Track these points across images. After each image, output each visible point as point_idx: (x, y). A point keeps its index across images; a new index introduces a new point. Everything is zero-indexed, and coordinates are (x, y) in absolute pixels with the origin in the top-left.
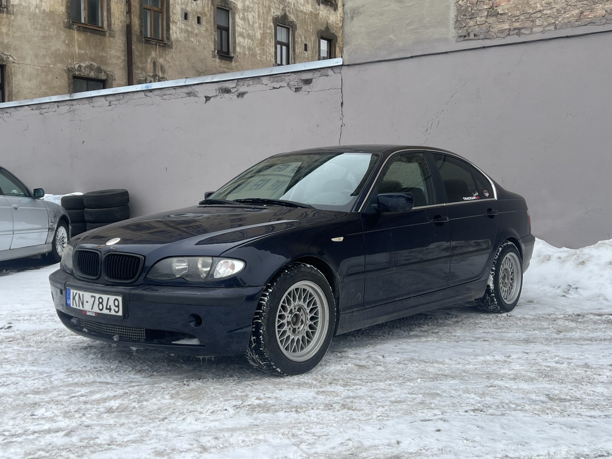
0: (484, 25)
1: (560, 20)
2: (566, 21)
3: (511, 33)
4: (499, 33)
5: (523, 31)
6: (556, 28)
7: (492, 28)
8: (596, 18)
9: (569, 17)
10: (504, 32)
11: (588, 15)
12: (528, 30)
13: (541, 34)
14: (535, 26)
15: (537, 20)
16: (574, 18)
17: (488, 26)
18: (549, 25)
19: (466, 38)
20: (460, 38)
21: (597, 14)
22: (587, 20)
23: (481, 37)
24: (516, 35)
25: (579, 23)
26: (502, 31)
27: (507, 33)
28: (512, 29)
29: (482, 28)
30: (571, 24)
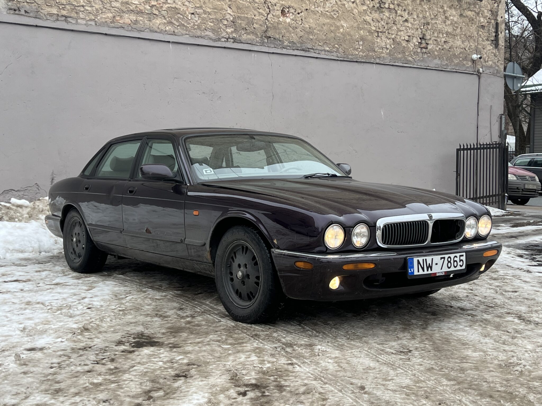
0: (33, 5)
1: (99, 18)
2: (104, 20)
3: (60, 19)
4: (48, 16)
5: (69, 20)
6: (96, 24)
7: (42, 9)
8: (124, 25)
9: (106, 18)
10: (53, 16)
11: (119, 20)
12: (73, 20)
13: (85, 26)
14: (79, 18)
15: (81, 13)
16: (109, 20)
17: (38, 7)
18: (91, 20)
19: (17, 12)
20: (11, 11)
21: (125, 22)
22: (119, 24)
23: (31, 15)
24: (64, 23)
25: (113, 25)
26: (51, 15)
27: (56, 18)
28: (60, 15)
29: (32, 6)
30: (107, 24)
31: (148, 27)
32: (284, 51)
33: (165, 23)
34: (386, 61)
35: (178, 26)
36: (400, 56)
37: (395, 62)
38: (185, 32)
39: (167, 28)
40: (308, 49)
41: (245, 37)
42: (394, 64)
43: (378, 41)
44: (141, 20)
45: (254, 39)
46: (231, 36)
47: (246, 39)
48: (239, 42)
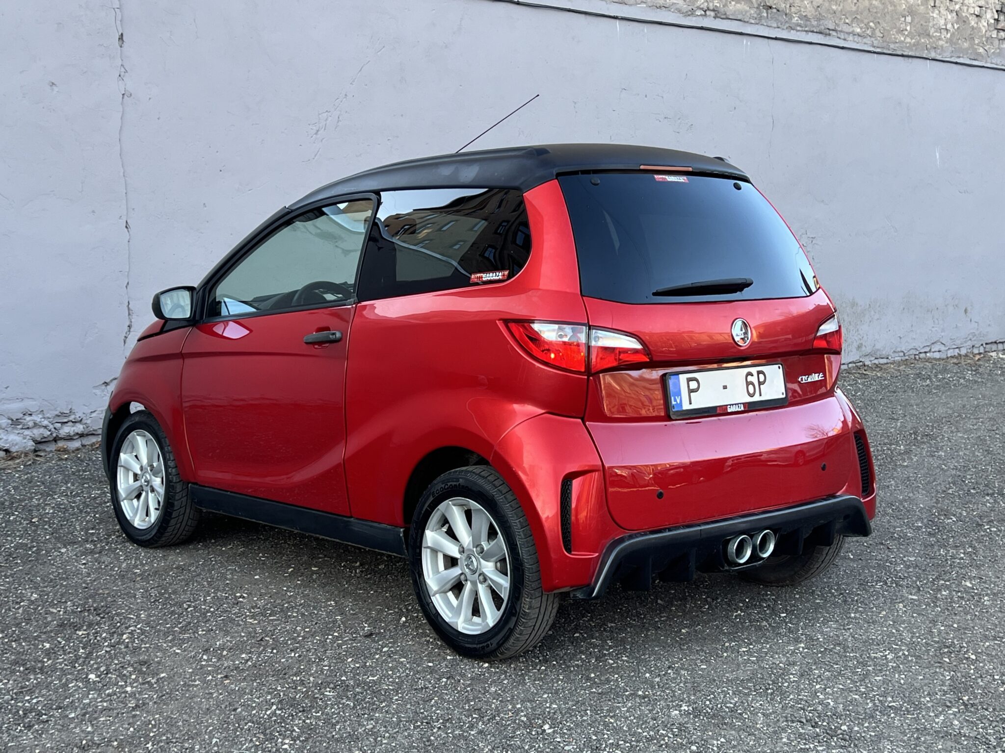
32: (792, 35)
34: (945, 55)
36: (966, 45)
37: (959, 57)
40: (828, 31)
41: (733, 7)
42: (959, 60)
43: (935, 15)
45: (746, 12)
46: (711, 5)
47: (735, 12)
48: (724, 17)
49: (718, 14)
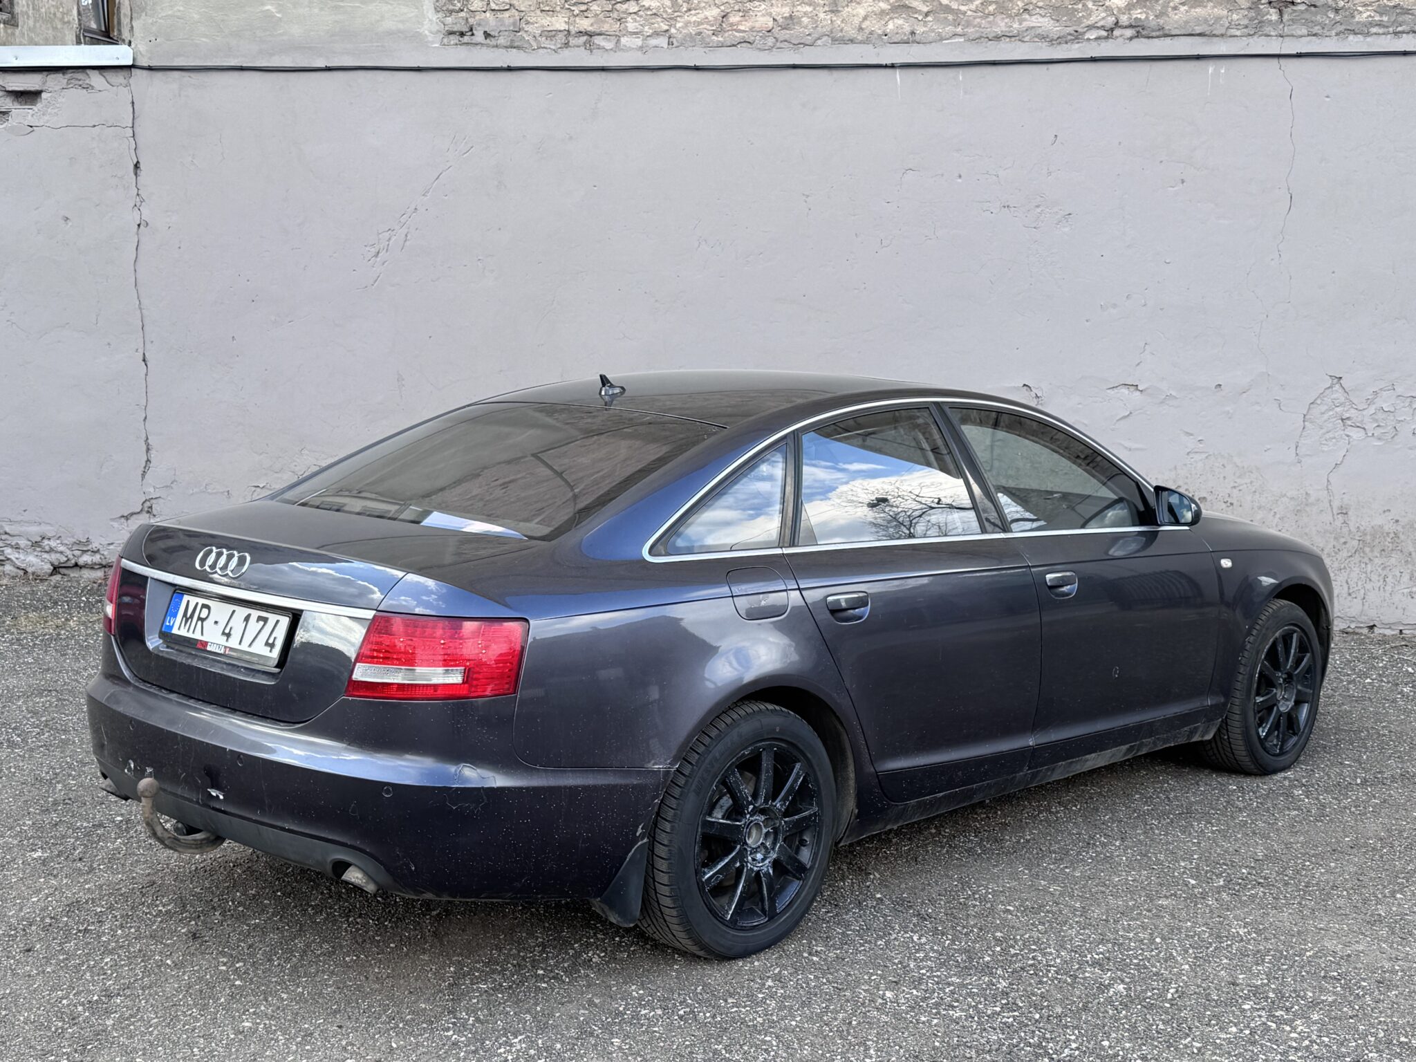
0: (507, 14)
1: (678, 25)
2: (692, 30)
3: (573, 41)
4: (544, 38)
5: (598, 40)
6: (670, 43)
7: (528, 23)
8: (755, 34)
9: (699, 24)
10: (554, 36)
11: (739, 23)
12: (609, 40)
13: (640, 53)
14: (624, 32)
15: (629, 19)
16: (708, 27)
17: (518, 18)
19: (466, 39)
20: (452, 37)
21: (757, 25)
22: (737, 34)
23: (501, 41)
24: (583, 48)
25: (721, 39)
26: (550, 34)
27: (563, 41)
28: (573, 32)
29: (501, 20)
30: (703, 38)
31: (826, 30)
33: (883, 12)
35: (927, 15)
38: (950, 29)
39: (891, 26)
41: (1179, 16)
44: (805, 13)
46: (1124, 19)
47: (1186, 22)
48: (1158, 33)
49: (1140, 31)
